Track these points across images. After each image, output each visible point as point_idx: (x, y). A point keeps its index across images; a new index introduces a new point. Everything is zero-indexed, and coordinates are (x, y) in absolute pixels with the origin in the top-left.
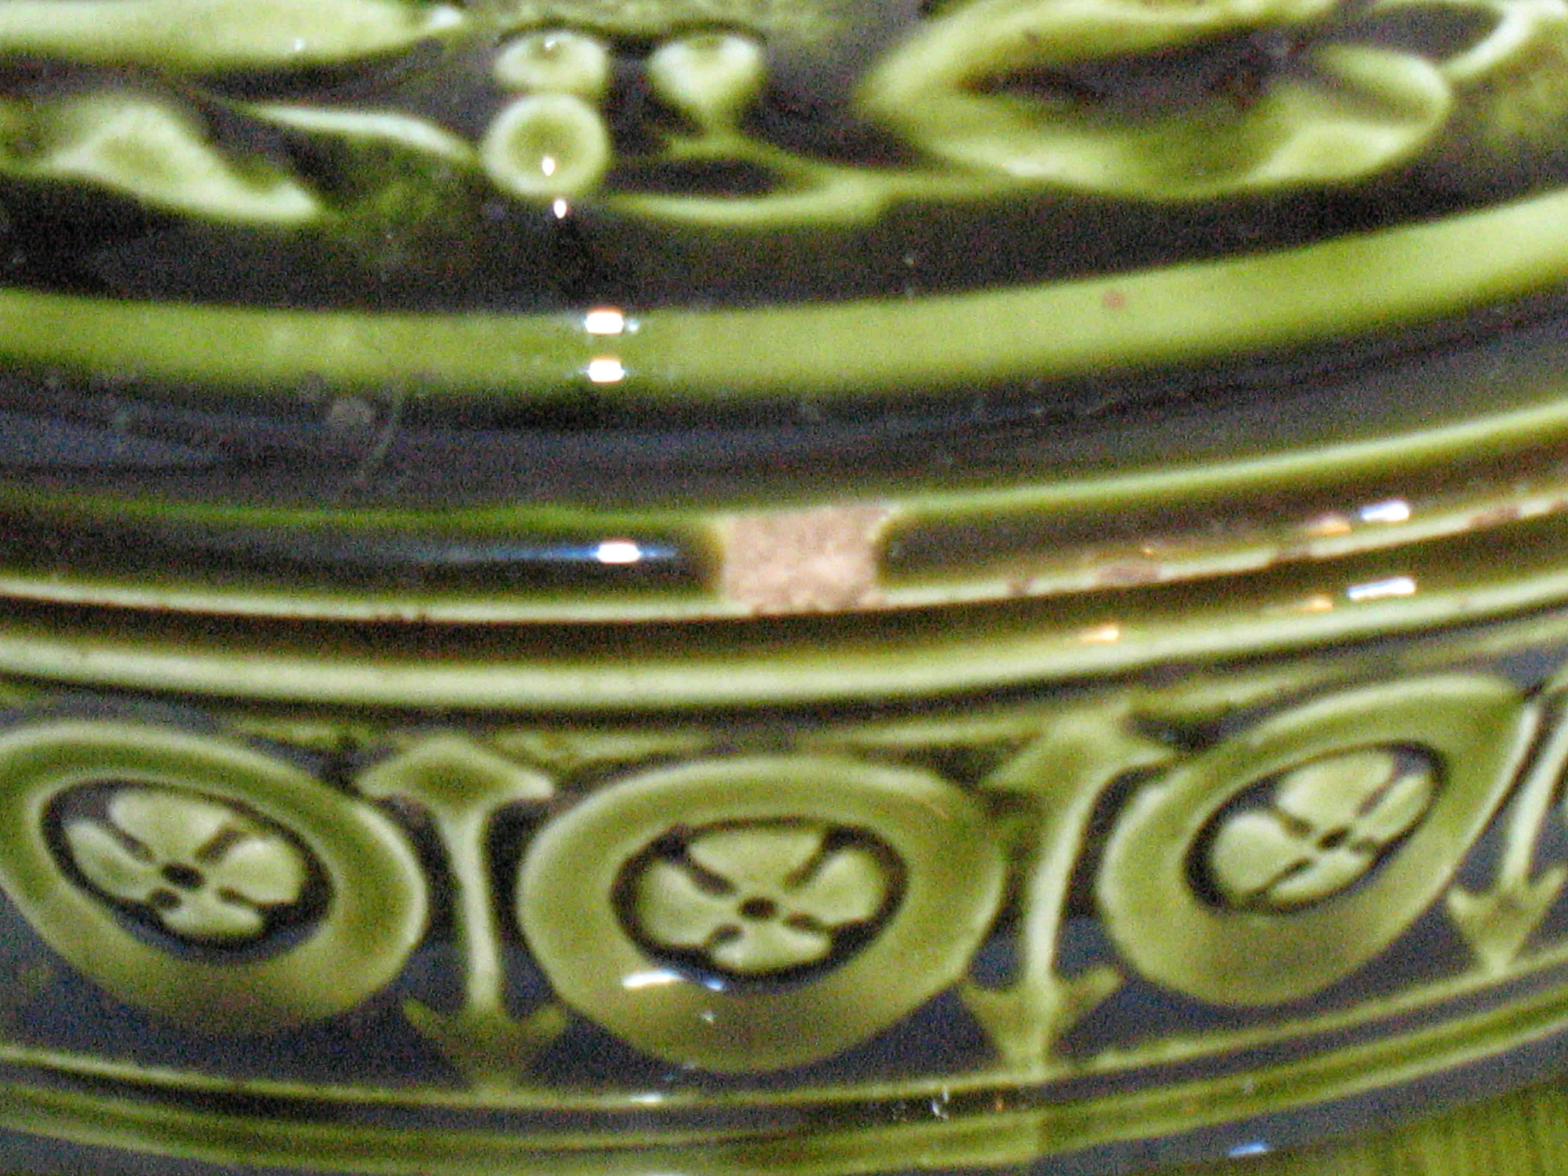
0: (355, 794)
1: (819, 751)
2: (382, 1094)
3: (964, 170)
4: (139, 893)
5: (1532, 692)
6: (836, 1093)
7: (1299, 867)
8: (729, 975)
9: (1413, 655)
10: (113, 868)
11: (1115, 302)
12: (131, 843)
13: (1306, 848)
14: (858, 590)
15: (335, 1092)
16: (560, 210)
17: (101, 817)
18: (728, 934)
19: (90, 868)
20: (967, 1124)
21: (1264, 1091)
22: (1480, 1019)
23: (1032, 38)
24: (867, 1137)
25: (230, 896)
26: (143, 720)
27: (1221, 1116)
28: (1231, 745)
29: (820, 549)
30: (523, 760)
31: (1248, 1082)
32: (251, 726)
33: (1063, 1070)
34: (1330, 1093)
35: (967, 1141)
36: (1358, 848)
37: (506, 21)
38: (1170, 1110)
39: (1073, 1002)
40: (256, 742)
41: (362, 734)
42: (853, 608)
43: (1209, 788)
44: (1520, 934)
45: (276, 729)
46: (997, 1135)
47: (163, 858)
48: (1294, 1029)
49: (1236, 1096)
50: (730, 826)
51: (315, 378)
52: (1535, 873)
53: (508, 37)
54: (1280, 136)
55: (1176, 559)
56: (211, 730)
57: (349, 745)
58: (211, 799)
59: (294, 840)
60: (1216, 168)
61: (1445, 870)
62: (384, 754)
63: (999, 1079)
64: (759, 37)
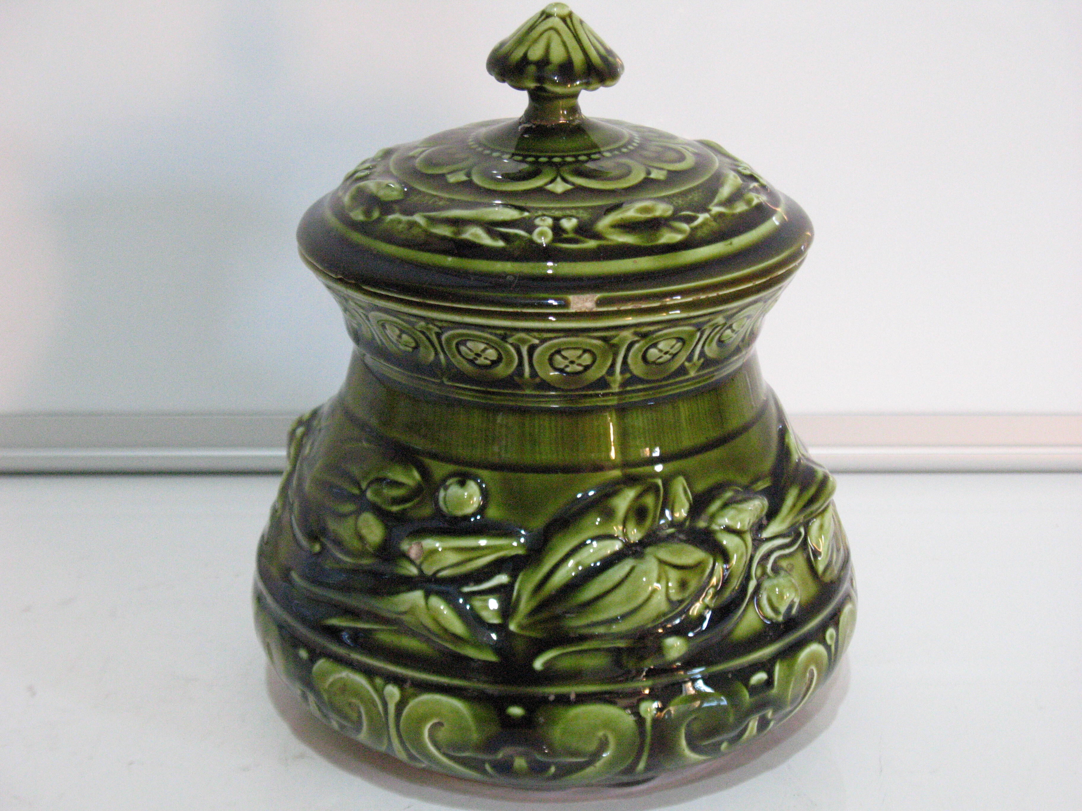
0: (507, 342)
1: (583, 337)
2: (510, 391)
3: (611, 240)
4: (471, 358)
5: (699, 330)
6: (584, 393)
7: (660, 357)
8: (568, 373)
9: (681, 323)
10: (467, 354)
11: (635, 262)
12: (470, 350)
13: (661, 354)
14: (592, 309)
15: (502, 391)
16: (544, 245)
17: (465, 345)
18: (567, 366)
19: (463, 354)
20: (605, 398)
21: (654, 394)
22: (689, 383)
23: (622, 219)
24: (588, 400)
25: (486, 358)
26: (472, 329)
27: (646, 398)
28: (650, 337)
29: (586, 302)
30: (535, 337)
31: (651, 392)
32: (490, 331)
33: (621, 390)
34: (664, 395)
35: (606, 401)
36: (670, 354)
37: (536, 215)
38: (638, 396)
39: (623, 379)
40: (491, 334)
41: (508, 333)
42: (592, 311)
43: (647, 343)
44: (696, 368)
45: (494, 331)
46: (610, 400)
47: (475, 352)
48: (659, 384)
49: (648, 395)
50: (568, 349)
51: (505, 272)
52: (699, 359)
53: (537, 217)
54: (663, 236)
55: (644, 304)
56: (483, 331)
57: (506, 334)
58: (482, 342)
59: (496, 349)
60: (652, 241)
61: (684, 358)
62: (512, 336)
63: (611, 391)
64: (577, 218)
